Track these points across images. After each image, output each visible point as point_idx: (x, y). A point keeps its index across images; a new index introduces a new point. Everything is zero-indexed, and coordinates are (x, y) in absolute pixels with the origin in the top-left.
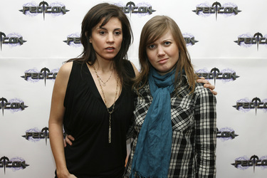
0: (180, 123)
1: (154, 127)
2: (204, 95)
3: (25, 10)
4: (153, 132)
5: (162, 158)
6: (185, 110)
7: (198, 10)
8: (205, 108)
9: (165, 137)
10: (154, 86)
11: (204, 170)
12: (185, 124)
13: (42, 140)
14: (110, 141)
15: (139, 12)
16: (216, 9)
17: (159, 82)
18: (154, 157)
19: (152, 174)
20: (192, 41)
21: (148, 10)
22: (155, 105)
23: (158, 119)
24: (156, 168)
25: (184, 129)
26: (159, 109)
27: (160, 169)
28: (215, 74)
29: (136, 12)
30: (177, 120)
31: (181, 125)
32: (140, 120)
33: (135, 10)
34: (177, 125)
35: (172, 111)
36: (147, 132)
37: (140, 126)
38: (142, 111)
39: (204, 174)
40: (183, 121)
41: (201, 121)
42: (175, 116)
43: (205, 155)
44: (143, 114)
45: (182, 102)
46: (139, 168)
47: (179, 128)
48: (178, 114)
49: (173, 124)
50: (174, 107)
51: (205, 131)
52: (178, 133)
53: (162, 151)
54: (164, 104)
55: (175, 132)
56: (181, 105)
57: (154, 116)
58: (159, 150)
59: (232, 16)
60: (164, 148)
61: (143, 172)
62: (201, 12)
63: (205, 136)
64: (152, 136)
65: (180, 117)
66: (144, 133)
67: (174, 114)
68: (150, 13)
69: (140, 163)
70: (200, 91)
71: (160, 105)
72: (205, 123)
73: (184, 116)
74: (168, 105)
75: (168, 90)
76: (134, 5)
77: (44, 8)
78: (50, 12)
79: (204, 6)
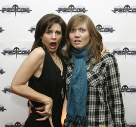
0: (93, 81)
5: (81, 103)
6: (96, 73)
7: (115, 10)
8: (113, 71)
10: (75, 58)
12: (96, 82)
16: (127, 9)
17: (78, 55)
18: (76, 102)
21: (83, 10)
25: (96, 85)
28: (126, 51)
29: (75, 12)
30: (91, 79)
34: (91, 83)
35: (87, 73)
42: (89, 77)
48: (91, 76)
49: (88, 83)
50: (89, 71)
53: (81, 98)
56: (93, 70)
58: (79, 98)
60: (82, 96)
62: (117, 12)
65: (93, 78)
67: (89, 75)
73: (95, 77)
75: (84, 59)
76: (74, 7)
77: (15, 9)
78: (19, 11)
79: (119, 8)
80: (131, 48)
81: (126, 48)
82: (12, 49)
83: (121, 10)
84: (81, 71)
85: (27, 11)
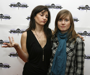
0: (70, 53)
1: (59, 55)
2: (80, 42)
3: (11, 6)
4: (59, 57)
5: (63, 67)
6: (72, 48)
7: (80, 8)
8: (80, 47)
9: (64, 59)
10: (60, 39)
11: (79, 72)
12: (72, 54)
15: (56, 8)
17: (62, 37)
18: (59, 67)
19: (58, 73)
20: (77, 20)
21: (60, 7)
22: (60, 46)
23: (61, 52)
24: (60, 71)
25: (72, 56)
26: (61, 48)
27: (62, 72)
28: (85, 33)
29: (55, 8)
30: (69, 52)
31: (71, 54)
33: (55, 7)
34: (69, 54)
35: (67, 48)
36: (57, 57)
37: (54, 54)
38: (55, 48)
39: (78, 73)
40: (71, 52)
41: (78, 52)
42: (68, 50)
43: (79, 66)
44: (55, 50)
45: (71, 45)
46: (53, 71)
47: (70, 55)
49: (67, 54)
51: (79, 56)
52: (69, 57)
53: (62, 65)
54: (63, 46)
55: (68, 57)
56: (71, 46)
57: (59, 50)
58: (61, 64)
60: (63, 63)
61: (55, 72)
62: (81, 9)
63: (79, 58)
64: (58, 58)
65: (70, 51)
66: (56, 57)
68: (61, 9)
69: (54, 68)
70: (78, 40)
71: (62, 46)
72: (79, 53)
73: (72, 50)
74: (65, 46)
75: (65, 40)
76: (54, 5)
77: (18, 5)
78: (21, 7)
79: (82, 7)
81: (85, 32)
82: (16, 30)
83: (83, 8)
84: (63, 47)
85: (26, 6)
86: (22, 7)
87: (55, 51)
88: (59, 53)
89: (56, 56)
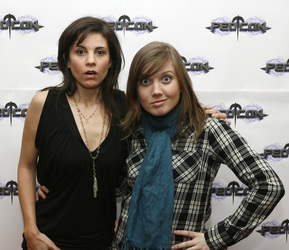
1: (149, 183)
4: (148, 189)
5: (161, 223)
6: (191, 154)
7: (214, 27)
9: (165, 195)
12: (192, 173)
13: (6, 197)
14: (95, 196)
15: (136, 29)
16: (238, 25)
18: (151, 222)
19: (148, 244)
21: (148, 27)
22: (151, 154)
23: (154, 172)
24: (153, 236)
25: (192, 180)
26: (156, 158)
27: (159, 237)
28: (236, 111)
29: (131, 29)
30: (183, 169)
31: (188, 174)
32: (133, 171)
33: (130, 26)
34: (182, 175)
35: (174, 157)
36: (141, 190)
37: (134, 179)
38: (136, 160)
40: (190, 169)
42: (179, 164)
44: (137, 164)
45: (187, 144)
46: (132, 236)
47: (186, 179)
48: (182, 161)
53: (161, 214)
54: (162, 152)
55: (180, 185)
56: (185, 149)
57: (149, 168)
58: (157, 212)
59: (259, 34)
61: (137, 241)
64: (147, 194)
65: (185, 164)
66: (138, 191)
68: (150, 31)
69: (133, 229)
71: (157, 153)
73: (190, 162)
74: (168, 152)
75: (167, 133)
80: (245, 105)
81: (236, 106)
83: (225, 27)
84: (161, 157)
85: (34, 26)
86: (22, 28)
87: (135, 169)
88: (149, 178)
89: (139, 187)
